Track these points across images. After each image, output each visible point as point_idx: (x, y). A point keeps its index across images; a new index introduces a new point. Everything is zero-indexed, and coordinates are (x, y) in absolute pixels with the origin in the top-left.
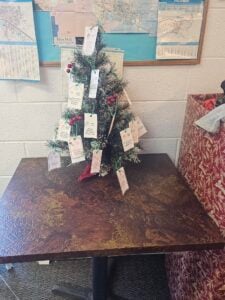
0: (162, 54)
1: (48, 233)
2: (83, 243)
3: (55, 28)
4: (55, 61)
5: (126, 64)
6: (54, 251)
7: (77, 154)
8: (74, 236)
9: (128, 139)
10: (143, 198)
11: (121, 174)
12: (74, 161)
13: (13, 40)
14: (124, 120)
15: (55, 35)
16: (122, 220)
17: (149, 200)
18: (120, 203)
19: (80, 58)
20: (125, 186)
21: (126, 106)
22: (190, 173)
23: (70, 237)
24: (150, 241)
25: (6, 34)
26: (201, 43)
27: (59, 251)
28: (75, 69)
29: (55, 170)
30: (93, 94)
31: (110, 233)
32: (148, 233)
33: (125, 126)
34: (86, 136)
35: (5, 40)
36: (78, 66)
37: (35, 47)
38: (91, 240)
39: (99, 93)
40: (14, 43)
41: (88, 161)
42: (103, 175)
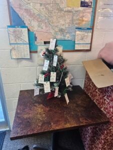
0: (77, 47)
1: (41, 123)
2: (56, 126)
3: (36, 38)
4: (35, 50)
5: (63, 51)
6: (46, 131)
7: (47, 89)
9: (68, 82)
10: (75, 105)
11: (66, 96)
13: (19, 42)
14: (65, 74)
15: (36, 40)
16: (69, 115)
17: (78, 106)
18: (66, 108)
20: (68, 101)
21: (66, 68)
22: (91, 93)
23: (51, 124)
25: (16, 41)
26: (91, 43)
27: (48, 130)
31: (66, 121)
32: (81, 120)
33: (66, 77)
34: (51, 81)
35: (16, 43)
36: (46, 53)
37: (28, 45)
38: (60, 125)
40: (19, 44)
41: (53, 92)
42: (59, 97)
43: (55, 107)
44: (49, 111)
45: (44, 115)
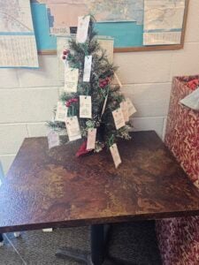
0: (149, 40)
1: (49, 204)
2: (81, 212)
3: (51, 19)
4: (52, 49)
5: (116, 51)
6: (56, 220)
7: (74, 133)
8: (73, 206)
9: (120, 118)
10: (134, 170)
11: (114, 149)
12: (71, 139)
13: (13, 31)
14: (115, 101)
15: (51, 25)
16: (116, 191)
17: (140, 172)
18: (114, 176)
19: (74, 45)
20: (117, 161)
21: (118, 89)
22: (176, 147)
23: (70, 207)
24: (142, 209)
25: (6, 26)
27: (61, 220)
28: (70, 56)
29: (55, 148)
30: (87, 78)
31: (106, 203)
32: (139, 201)
33: (117, 106)
34: (81, 116)
35: (6, 31)
36: (73, 52)
37: (34, 36)
38: (88, 210)
39: (92, 77)
40: (14, 34)
41: (84, 139)
42: (98, 151)
43: (89, 172)
44: (73, 180)
45: (61, 188)
